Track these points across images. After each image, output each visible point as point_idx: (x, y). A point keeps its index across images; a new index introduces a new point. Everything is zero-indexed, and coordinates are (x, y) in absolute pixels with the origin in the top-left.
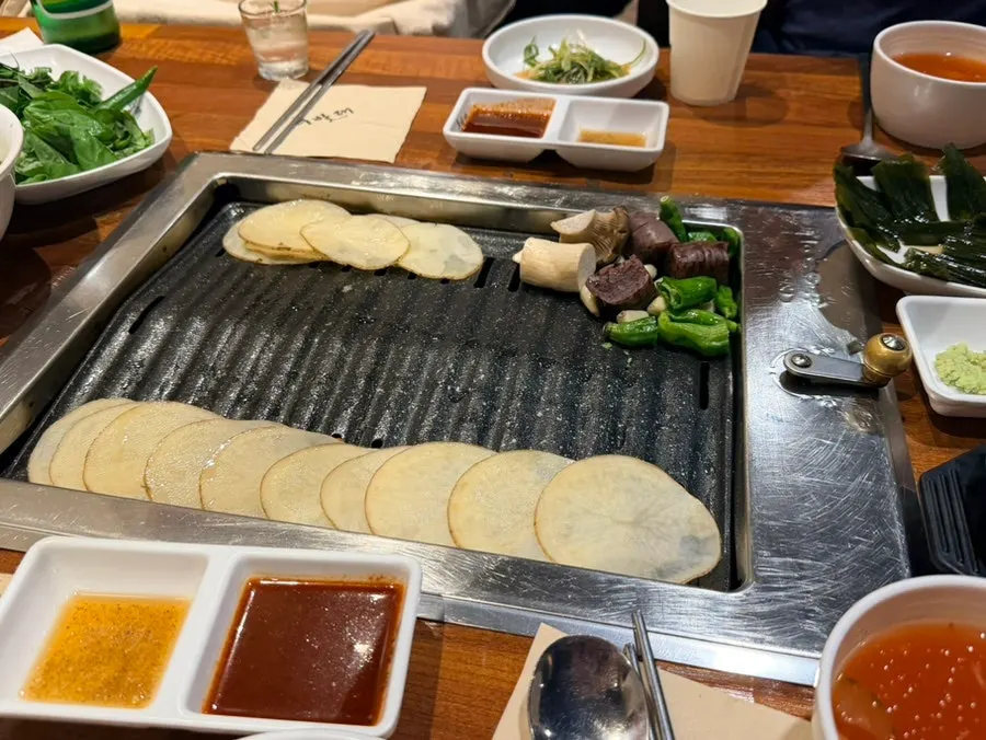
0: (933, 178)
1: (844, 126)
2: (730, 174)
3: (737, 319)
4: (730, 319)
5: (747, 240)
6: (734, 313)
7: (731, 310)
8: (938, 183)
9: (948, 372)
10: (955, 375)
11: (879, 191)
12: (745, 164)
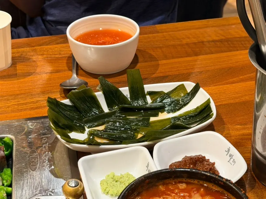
0: (97, 94)
1: (65, 70)
2: (8, 107)
3: (10, 186)
4: (7, 186)
5: (17, 141)
6: (9, 183)
7: (7, 181)
8: (100, 96)
9: (105, 189)
10: (107, 189)
11: (73, 105)
12: (16, 100)
